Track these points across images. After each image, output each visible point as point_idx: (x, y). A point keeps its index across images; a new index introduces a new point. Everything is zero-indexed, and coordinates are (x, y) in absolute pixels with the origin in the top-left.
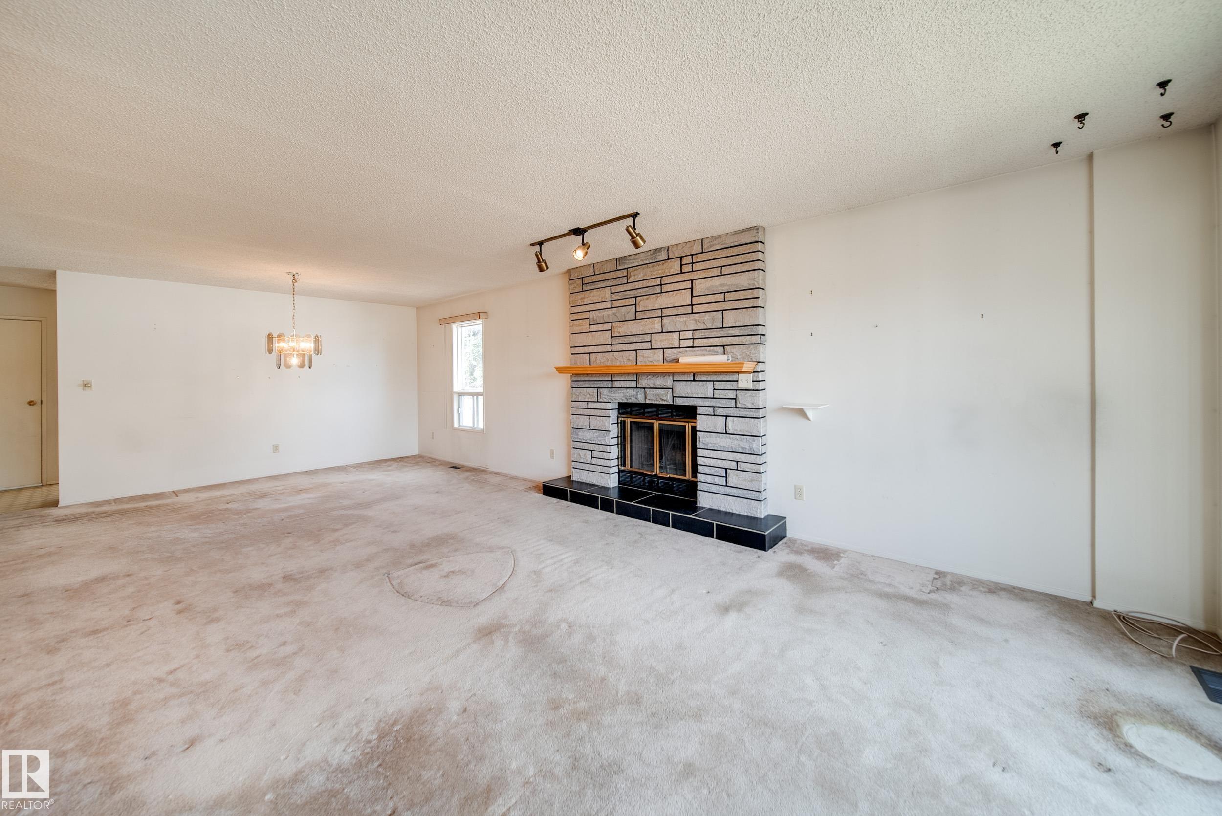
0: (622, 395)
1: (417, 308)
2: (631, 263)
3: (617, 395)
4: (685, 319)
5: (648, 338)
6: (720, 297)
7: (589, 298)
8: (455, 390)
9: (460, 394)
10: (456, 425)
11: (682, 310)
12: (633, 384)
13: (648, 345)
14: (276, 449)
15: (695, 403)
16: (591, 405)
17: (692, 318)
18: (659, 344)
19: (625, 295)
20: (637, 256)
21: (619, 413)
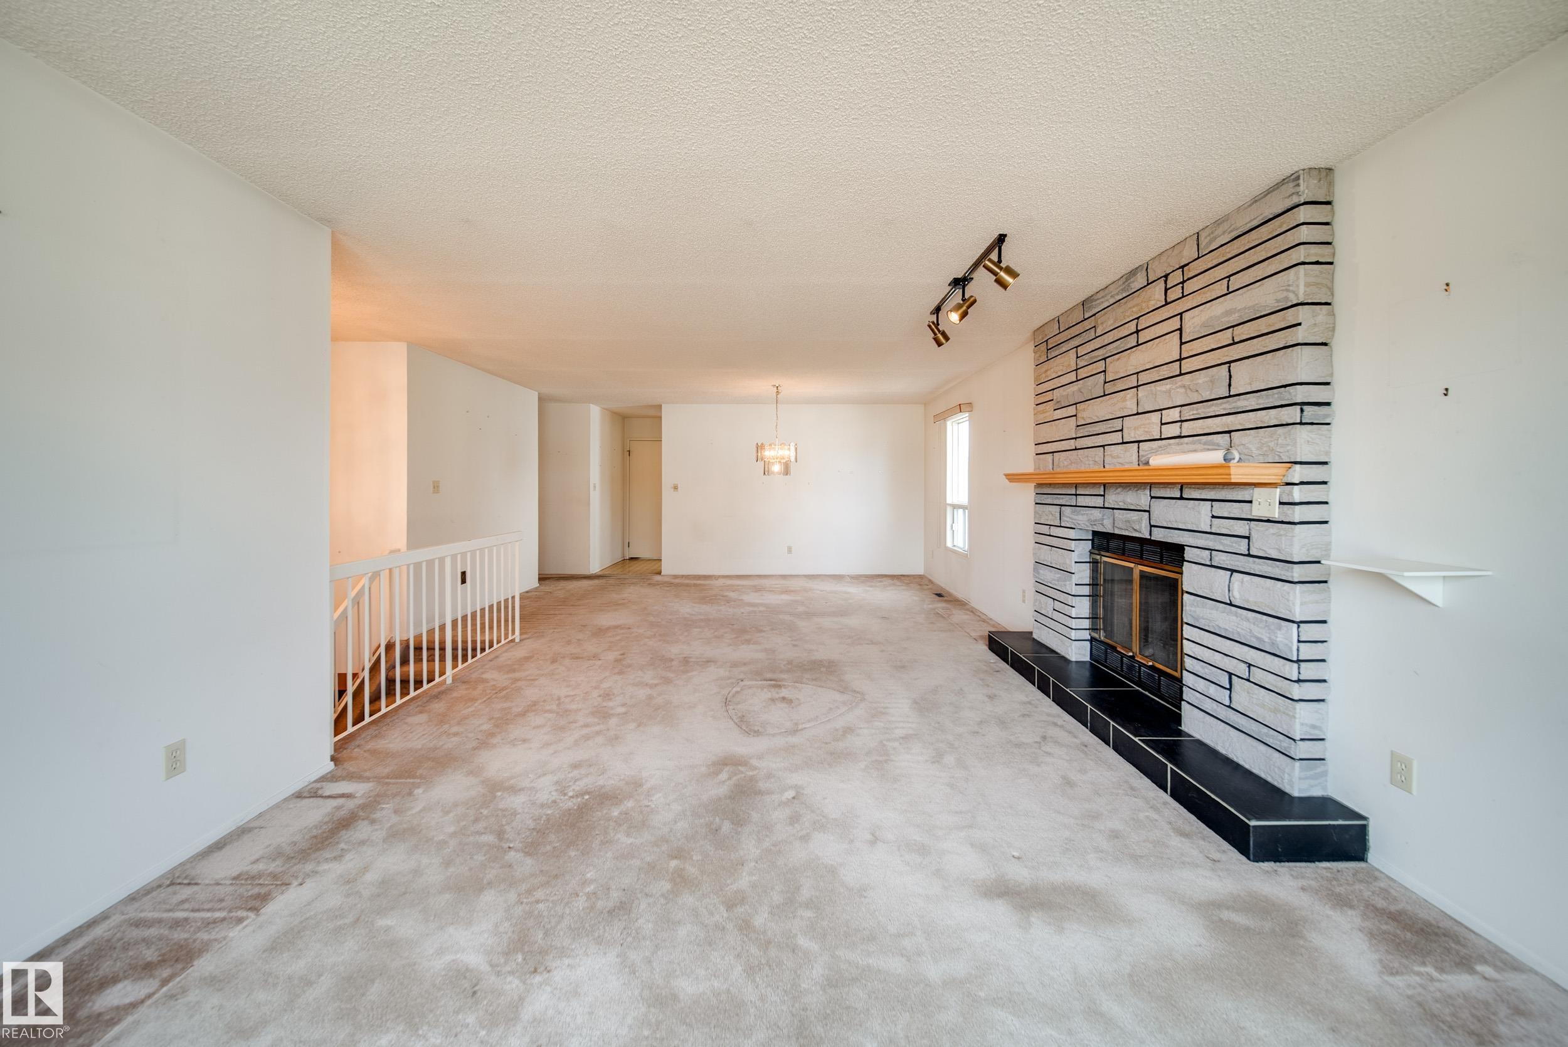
0: (1085, 518)
1: (925, 404)
2: (1100, 304)
3: (1080, 517)
4: (1168, 387)
5: (1117, 425)
6: (1225, 338)
7: (1052, 370)
8: (949, 501)
9: (955, 507)
10: (949, 544)
11: (1165, 372)
12: (1099, 501)
13: (1116, 438)
14: (790, 550)
15: (1181, 539)
16: (1055, 531)
17: (1180, 383)
18: (1132, 435)
19: (1092, 358)
20: (1107, 291)
21: (1093, 547)
